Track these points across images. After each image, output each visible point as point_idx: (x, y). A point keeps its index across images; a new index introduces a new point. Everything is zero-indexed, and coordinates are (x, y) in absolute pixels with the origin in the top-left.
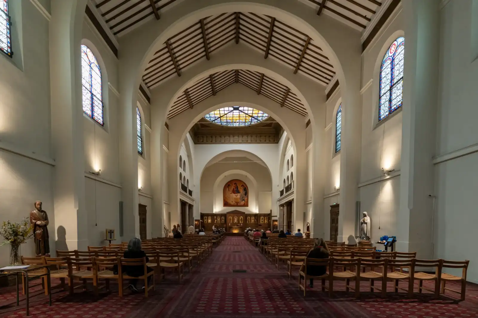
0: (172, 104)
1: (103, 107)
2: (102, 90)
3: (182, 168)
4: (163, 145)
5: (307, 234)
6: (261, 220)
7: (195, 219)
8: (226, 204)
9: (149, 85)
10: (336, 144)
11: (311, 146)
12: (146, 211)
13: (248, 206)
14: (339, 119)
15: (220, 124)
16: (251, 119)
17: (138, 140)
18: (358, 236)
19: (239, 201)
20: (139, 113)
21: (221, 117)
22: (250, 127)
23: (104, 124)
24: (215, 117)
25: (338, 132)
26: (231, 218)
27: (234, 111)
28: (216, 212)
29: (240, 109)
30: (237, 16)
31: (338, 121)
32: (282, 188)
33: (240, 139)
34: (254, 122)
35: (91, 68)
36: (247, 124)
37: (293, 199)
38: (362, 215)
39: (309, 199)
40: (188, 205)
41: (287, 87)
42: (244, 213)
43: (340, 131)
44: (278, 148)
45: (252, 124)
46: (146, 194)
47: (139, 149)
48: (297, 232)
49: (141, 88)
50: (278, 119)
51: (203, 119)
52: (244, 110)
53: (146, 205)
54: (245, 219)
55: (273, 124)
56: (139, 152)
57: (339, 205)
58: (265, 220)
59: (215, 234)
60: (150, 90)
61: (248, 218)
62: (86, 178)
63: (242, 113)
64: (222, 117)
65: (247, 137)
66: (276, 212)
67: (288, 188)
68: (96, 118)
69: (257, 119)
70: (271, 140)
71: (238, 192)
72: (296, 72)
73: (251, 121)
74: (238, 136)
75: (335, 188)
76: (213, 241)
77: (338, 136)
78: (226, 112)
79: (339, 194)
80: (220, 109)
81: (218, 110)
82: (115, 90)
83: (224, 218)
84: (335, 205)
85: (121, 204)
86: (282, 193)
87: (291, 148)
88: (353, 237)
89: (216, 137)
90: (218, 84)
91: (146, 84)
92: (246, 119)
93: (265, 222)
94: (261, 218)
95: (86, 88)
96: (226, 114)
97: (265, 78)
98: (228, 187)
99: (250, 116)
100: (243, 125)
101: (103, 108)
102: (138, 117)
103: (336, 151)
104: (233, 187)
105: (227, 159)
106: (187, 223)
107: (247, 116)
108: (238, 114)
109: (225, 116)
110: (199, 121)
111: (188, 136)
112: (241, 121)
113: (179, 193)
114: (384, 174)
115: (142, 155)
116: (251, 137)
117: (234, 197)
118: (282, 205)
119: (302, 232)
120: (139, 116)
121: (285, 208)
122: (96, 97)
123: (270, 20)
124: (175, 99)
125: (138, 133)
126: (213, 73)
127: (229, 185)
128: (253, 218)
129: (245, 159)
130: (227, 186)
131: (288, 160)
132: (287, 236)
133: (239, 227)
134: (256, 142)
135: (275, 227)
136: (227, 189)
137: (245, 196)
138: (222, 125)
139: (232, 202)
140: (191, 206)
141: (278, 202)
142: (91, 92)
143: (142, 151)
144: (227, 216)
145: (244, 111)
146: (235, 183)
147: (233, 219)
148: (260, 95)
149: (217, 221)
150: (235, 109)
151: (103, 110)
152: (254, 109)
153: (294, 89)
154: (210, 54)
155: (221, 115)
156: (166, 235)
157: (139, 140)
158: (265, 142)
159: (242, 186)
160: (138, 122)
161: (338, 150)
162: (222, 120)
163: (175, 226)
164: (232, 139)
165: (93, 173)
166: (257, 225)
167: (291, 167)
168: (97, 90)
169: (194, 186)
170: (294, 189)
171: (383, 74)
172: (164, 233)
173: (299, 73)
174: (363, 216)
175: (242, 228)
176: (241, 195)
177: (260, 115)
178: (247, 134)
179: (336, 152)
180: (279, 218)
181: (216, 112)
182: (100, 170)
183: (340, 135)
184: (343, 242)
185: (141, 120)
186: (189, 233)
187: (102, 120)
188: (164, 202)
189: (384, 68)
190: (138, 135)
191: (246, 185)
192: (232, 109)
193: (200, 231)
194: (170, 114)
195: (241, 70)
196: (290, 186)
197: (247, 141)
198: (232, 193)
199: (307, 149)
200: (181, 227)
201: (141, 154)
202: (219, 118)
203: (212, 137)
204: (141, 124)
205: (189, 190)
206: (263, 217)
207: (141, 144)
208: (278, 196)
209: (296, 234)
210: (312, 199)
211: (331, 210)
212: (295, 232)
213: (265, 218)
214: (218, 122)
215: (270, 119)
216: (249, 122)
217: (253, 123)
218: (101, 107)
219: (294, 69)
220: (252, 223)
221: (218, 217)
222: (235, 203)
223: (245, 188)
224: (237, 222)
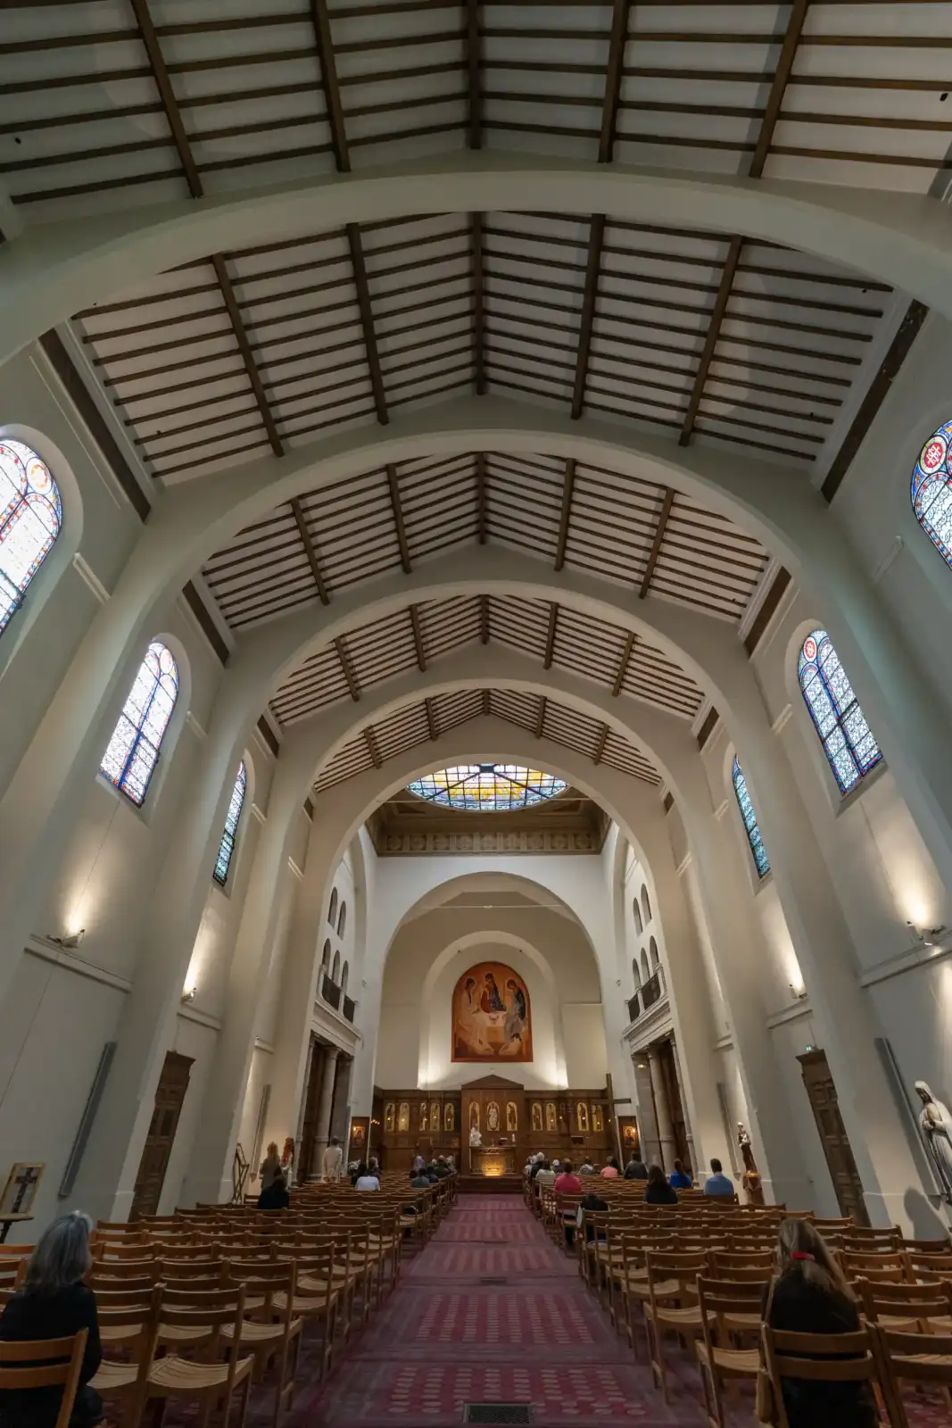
0: (329, 758)
1: (156, 762)
2: (167, 726)
3: (333, 926)
4: (290, 858)
5: (750, 1185)
6: (579, 1117)
7: (352, 1114)
8: (461, 1052)
9: (283, 717)
10: (754, 854)
11: (688, 860)
12: (188, 1078)
13: (532, 1061)
14: (743, 790)
15: (448, 804)
16: (526, 794)
17: (224, 844)
18: (938, 1193)
19: (502, 1038)
20: (246, 777)
21: (449, 788)
22: (525, 812)
23: (143, 800)
24: (436, 789)
25: (750, 823)
26: (477, 1109)
27: (482, 775)
28: (426, 1085)
29: (497, 769)
30: (484, 600)
31: (741, 796)
32: (630, 991)
33: (500, 841)
34: (533, 800)
35: (159, 682)
36: (514, 803)
37: (673, 1029)
38: (916, 1100)
39: (724, 1033)
40: (334, 1056)
41: (603, 723)
42: (520, 1087)
43: (753, 819)
44: (601, 866)
45: (527, 804)
46: (202, 1013)
47: (220, 869)
48: (709, 1174)
49: (262, 723)
50: (591, 793)
51: (404, 793)
52: (505, 772)
53: (195, 1058)
54: (526, 1116)
55: (582, 805)
56: (215, 876)
57: (822, 1052)
58: (594, 1117)
59: (414, 1185)
60: (283, 730)
61: (533, 1110)
62: (29, 956)
63: (503, 780)
64: (452, 787)
65: (519, 836)
66: (627, 1086)
67: (651, 991)
68: (130, 788)
69: (538, 793)
70: (579, 844)
71: (502, 1008)
73: (526, 797)
74: (495, 836)
75: (793, 991)
76: (406, 1221)
77: (753, 833)
78: (462, 778)
79: (810, 1011)
80: (449, 771)
81: (443, 771)
82: (197, 726)
83: (452, 1111)
84: (810, 1053)
85: (109, 1052)
86: (633, 1008)
87: (636, 865)
88: (923, 1198)
89: (435, 838)
90: (443, 719)
91: (278, 715)
92: (511, 793)
93: (595, 1129)
94: (579, 1108)
95: (130, 722)
96: (463, 782)
97: (548, 704)
98: (466, 988)
99: (522, 786)
100: (506, 808)
101: (154, 766)
102: (239, 785)
103: (761, 873)
104: (481, 988)
105: (465, 898)
106: (324, 1136)
107: (514, 785)
108: (492, 780)
109: (461, 786)
110: (393, 798)
111: (363, 833)
112: (499, 797)
113: (311, 1007)
114: (922, 939)
115: (223, 885)
116: (528, 837)
118: (640, 1056)
119: (727, 1173)
120: (243, 784)
121: (653, 1064)
122: (148, 741)
123: (548, 606)
124: (339, 747)
125: (227, 825)
126: (432, 695)
127: (470, 981)
128: (551, 1108)
129: (514, 897)
130: (465, 984)
131: (635, 900)
132: (679, 1191)
133: (506, 1151)
134: (542, 851)
135: (632, 1149)
136: (465, 995)
137: (519, 1019)
138: (451, 809)
139: (481, 1042)
140: (344, 1060)
141: (627, 1044)
142: (139, 731)
143: (226, 875)
144: (465, 1100)
145: (507, 775)
146: (489, 976)
147: (485, 1115)
148: (542, 739)
149: (428, 1123)
150: (484, 770)
151: (153, 770)
152: (530, 770)
153: (617, 726)
154: (427, 662)
155: (451, 784)
156: (235, 1189)
157: (226, 845)
158: (565, 850)
159: (511, 983)
160: (236, 798)
161: (765, 870)
162: (452, 797)
163: (273, 1149)
164: (477, 841)
165: (58, 941)
166: (568, 1140)
167: (647, 922)
168: (155, 729)
169: (364, 983)
170: (668, 993)
171: (811, 696)
172: (230, 1180)
174: (921, 1102)
175: (516, 1157)
176: (508, 1019)
177: (545, 783)
178: (517, 830)
179: (761, 877)
180: (640, 1109)
181: (437, 777)
182: (83, 931)
183: (755, 829)
184: (894, 1227)
185: (244, 793)
186: (323, 1181)
187: (141, 792)
188: (257, 1043)
189: (806, 683)
190: (225, 831)
191: (522, 981)
192: (477, 769)
193: (363, 1171)
194: (321, 781)
195: (495, 690)
196: (653, 986)
197: (519, 846)
198: (478, 1010)
199: (679, 868)
200: (298, 1148)
201: (221, 882)
202: (445, 790)
203: (424, 835)
204: (242, 803)
205: (346, 998)
206: (584, 1105)
207: (228, 854)
208: (623, 1021)
209: (710, 1183)
210: (732, 1031)
211: (803, 1075)
212: (704, 1176)
213: (594, 1108)
214: (441, 801)
215: (572, 791)
216: (521, 799)
217: (530, 803)
218: (150, 762)
219: (612, 687)
220: (549, 1129)
221: (433, 1106)
222: (487, 1050)
223: (520, 992)
224: (498, 1129)
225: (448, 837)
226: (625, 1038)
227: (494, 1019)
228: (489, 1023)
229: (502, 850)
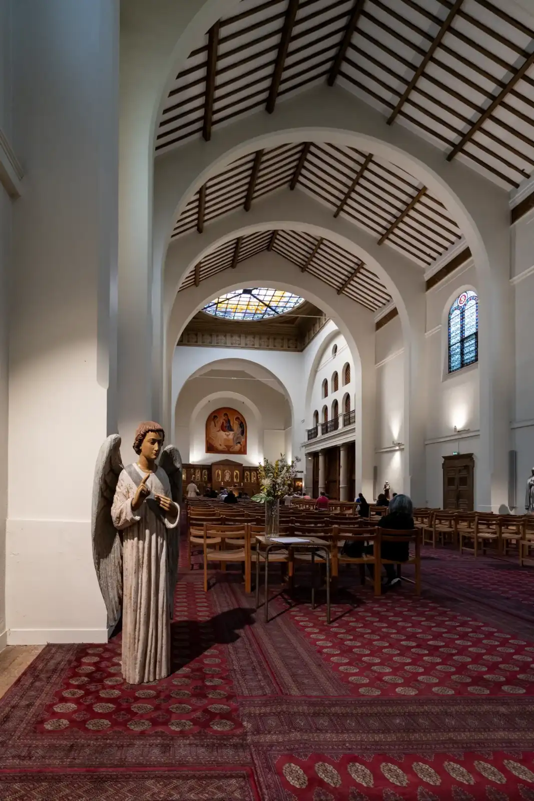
8: (210, 448)
10: (450, 359)
11: (389, 360)
13: (246, 454)
15: (214, 314)
16: (266, 310)
19: (231, 443)
21: (218, 303)
22: (261, 323)
25: (454, 341)
26: (220, 473)
27: (243, 295)
28: (193, 462)
29: (254, 292)
31: (452, 323)
32: (312, 425)
33: (243, 341)
34: (270, 315)
36: (256, 316)
42: (242, 465)
44: (303, 359)
45: (264, 317)
52: (258, 294)
55: (298, 319)
61: (246, 474)
63: (255, 300)
64: (220, 303)
65: (254, 338)
67: (327, 427)
69: (274, 311)
70: (290, 345)
71: (232, 430)
72: (380, 242)
73: (265, 313)
74: (240, 337)
75: (456, 429)
77: (454, 347)
78: (229, 297)
83: (206, 473)
86: (312, 433)
89: (203, 335)
92: (257, 309)
96: (228, 299)
98: (213, 420)
99: (266, 305)
100: (249, 319)
104: (221, 420)
107: (261, 304)
108: (248, 300)
109: (226, 302)
112: (248, 311)
116: (260, 339)
117: (223, 437)
118: (312, 454)
127: (215, 417)
130: (213, 417)
131: (325, 380)
134: (268, 348)
136: (213, 423)
137: (241, 436)
138: (215, 317)
139: (220, 445)
141: (303, 448)
144: (214, 469)
145: (258, 297)
146: (226, 414)
147: (224, 476)
148: (305, 274)
149: (194, 477)
150: (246, 292)
158: (282, 349)
159: (237, 418)
162: (218, 309)
164: (229, 340)
167: (333, 392)
173: (386, 244)
176: (235, 435)
177: (281, 304)
178: (254, 334)
180: (306, 475)
183: (457, 345)
192: (240, 291)
196: (331, 424)
197: (253, 345)
198: (219, 430)
202: (215, 305)
203: (196, 335)
208: (304, 438)
214: (210, 312)
216: (261, 314)
217: (266, 316)
219: (380, 237)
220: (252, 482)
221: (197, 471)
222: (224, 448)
223: (242, 423)
224: (230, 481)
225: (211, 335)
226: (302, 446)
227: (228, 435)
228: (225, 437)
229: (258, 347)
